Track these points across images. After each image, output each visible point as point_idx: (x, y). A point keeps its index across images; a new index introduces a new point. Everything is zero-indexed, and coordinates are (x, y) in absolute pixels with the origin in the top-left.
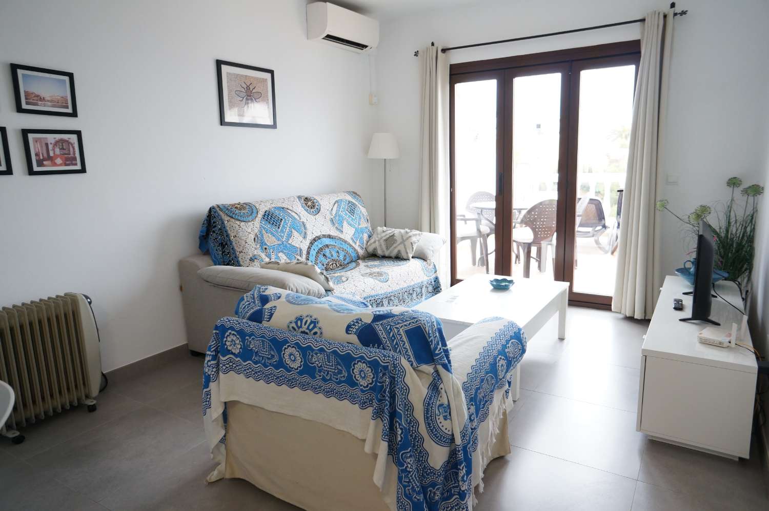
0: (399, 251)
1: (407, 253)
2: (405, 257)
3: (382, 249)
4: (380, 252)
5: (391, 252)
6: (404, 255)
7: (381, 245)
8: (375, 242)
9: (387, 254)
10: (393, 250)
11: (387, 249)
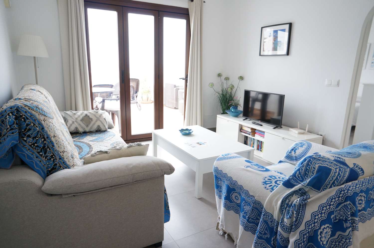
0: (99, 126)
1: (105, 126)
2: (104, 130)
3: (82, 127)
4: (81, 130)
5: (91, 128)
6: (103, 129)
7: (79, 124)
8: (73, 122)
9: (87, 130)
10: (93, 126)
11: (87, 126)
